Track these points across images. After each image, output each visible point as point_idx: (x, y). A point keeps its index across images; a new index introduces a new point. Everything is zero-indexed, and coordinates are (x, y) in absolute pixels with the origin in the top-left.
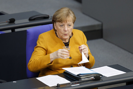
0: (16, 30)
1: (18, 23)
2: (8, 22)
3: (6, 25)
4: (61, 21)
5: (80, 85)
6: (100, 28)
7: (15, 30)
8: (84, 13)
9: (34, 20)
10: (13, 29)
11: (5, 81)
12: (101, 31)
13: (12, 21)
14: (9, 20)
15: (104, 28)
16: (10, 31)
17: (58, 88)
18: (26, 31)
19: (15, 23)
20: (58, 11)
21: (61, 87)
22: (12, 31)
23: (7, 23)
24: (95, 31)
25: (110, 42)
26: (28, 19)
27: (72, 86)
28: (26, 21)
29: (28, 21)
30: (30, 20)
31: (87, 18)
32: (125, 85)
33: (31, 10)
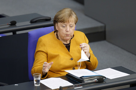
0: (18, 33)
1: (19, 25)
2: (9, 25)
3: (7, 28)
4: (63, 21)
5: (83, 87)
6: (103, 30)
7: (16, 33)
8: (86, 15)
9: (36, 22)
10: (14, 32)
12: (104, 32)
13: (13, 24)
14: (10, 22)
15: (107, 29)
16: (11, 34)
18: (27, 33)
19: (16, 26)
20: (60, 11)
21: (63, 89)
22: (14, 34)
23: (8, 26)
24: (98, 33)
25: (113, 44)
26: (30, 21)
27: (75, 88)
28: (27, 24)
29: (30, 23)
30: (32, 22)
31: (90, 19)
32: (129, 87)
33: (33, 12)
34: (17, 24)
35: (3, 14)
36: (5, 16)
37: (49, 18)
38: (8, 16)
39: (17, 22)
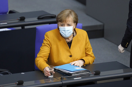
0: (26, 27)
2: (19, 20)
5: (82, 78)
6: (101, 28)
7: (24, 27)
8: (87, 14)
9: (42, 18)
10: (23, 26)
12: (103, 30)
13: (22, 19)
14: (20, 18)
15: (105, 28)
16: (20, 28)
17: (62, 80)
18: (35, 28)
19: (25, 21)
21: (64, 79)
22: (22, 28)
23: (18, 21)
24: (97, 30)
25: (110, 41)
26: (37, 18)
28: (35, 20)
29: (37, 20)
30: (39, 18)
31: (90, 18)
32: (123, 80)
34: (26, 20)
35: (14, 10)
36: (15, 12)
37: (54, 16)
39: (26, 18)
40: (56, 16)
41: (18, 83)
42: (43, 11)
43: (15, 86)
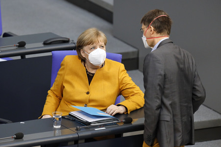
0: (27, 57)
1: (29, 47)
2: (16, 46)
3: (14, 50)
6: (135, 56)
7: (25, 57)
8: (115, 37)
9: (50, 44)
10: (23, 55)
11: (11, 122)
12: (137, 59)
13: (22, 45)
14: (18, 43)
16: (19, 58)
19: (25, 48)
22: (22, 57)
23: (15, 48)
24: (129, 59)
26: (43, 43)
27: (96, 129)
28: (39, 46)
29: (43, 45)
30: (45, 44)
31: (119, 42)
33: (48, 31)
34: (27, 46)
35: (10, 32)
36: (10, 34)
37: (67, 40)
38: (16, 35)
40: (69, 40)
41: (15, 136)
42: (50, 34)
43: (11, 140)
